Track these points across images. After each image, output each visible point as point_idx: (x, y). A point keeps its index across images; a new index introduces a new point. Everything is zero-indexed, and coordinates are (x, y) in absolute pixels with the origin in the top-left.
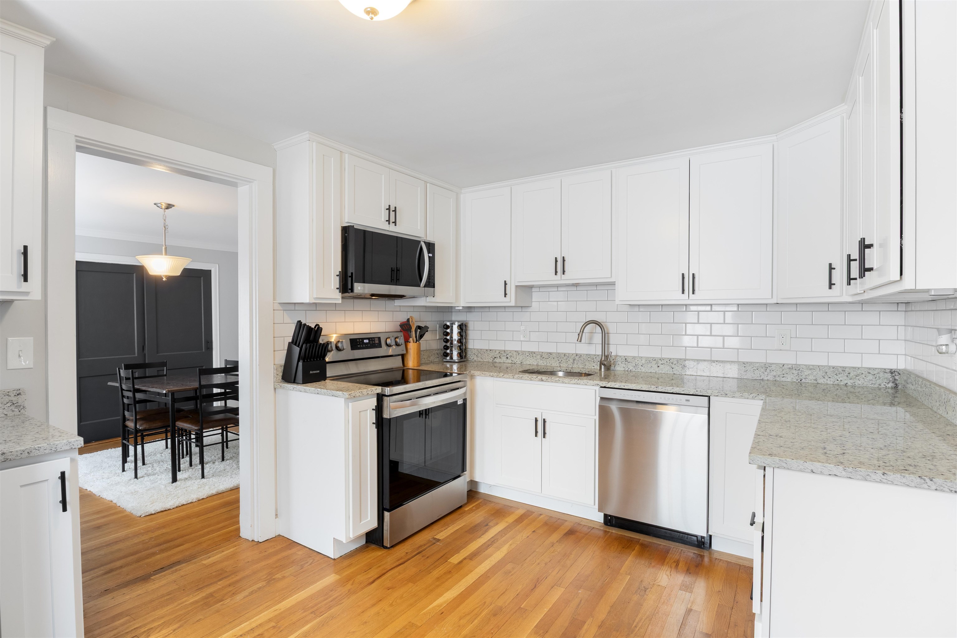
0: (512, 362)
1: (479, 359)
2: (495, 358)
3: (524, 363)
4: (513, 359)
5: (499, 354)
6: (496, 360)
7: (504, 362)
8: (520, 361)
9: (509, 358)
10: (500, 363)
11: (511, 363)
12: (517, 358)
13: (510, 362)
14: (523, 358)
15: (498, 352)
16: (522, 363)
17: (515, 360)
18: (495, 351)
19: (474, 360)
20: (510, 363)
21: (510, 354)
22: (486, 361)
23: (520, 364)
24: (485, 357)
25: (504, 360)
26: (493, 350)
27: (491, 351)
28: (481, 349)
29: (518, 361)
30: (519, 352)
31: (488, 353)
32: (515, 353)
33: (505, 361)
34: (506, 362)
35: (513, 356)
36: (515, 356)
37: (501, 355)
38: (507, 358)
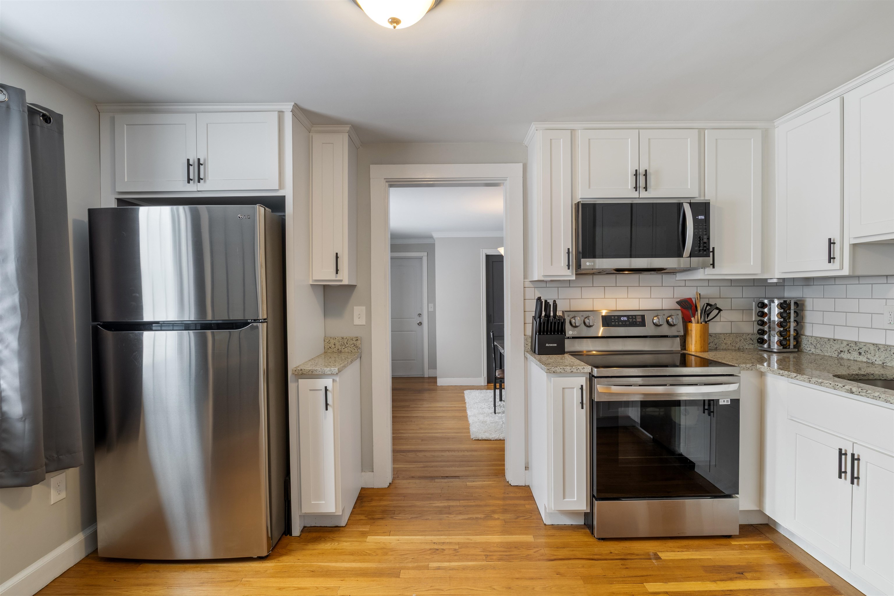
0: (868, 360)
1: (818, 352)
2: (841, 351)
3: (887, 365)
4: (869, 356)
5: (848, 347)
6: (842, 355)
7: (855, 359)
8: (881, 360)
9: (863, 353)
10: (849, 359)
11: (867, 363)
12: (877, 356)
13: (865, 360)
14: (886, 356)
15: (845, 343)
16: (884, 364)
17: (872, 358)
18: (842, 341)
19: (811, 352)
20: (864, 362)
21: (864, 348)
22: (827, 355)
23: (881, 365)
24: (826, 349)
25: (855, 356)
26: (838, 340)
27: (836, 342)
28: (821, 338)
29: (877, 360)
30: (880, 346)
31: (831, 343)
32: (872, 348)
33: (857, 357)
34: (858, 359)
35: (869, 352)
36: (873, 352)
37: (850, 348)
38: (860, 354)
